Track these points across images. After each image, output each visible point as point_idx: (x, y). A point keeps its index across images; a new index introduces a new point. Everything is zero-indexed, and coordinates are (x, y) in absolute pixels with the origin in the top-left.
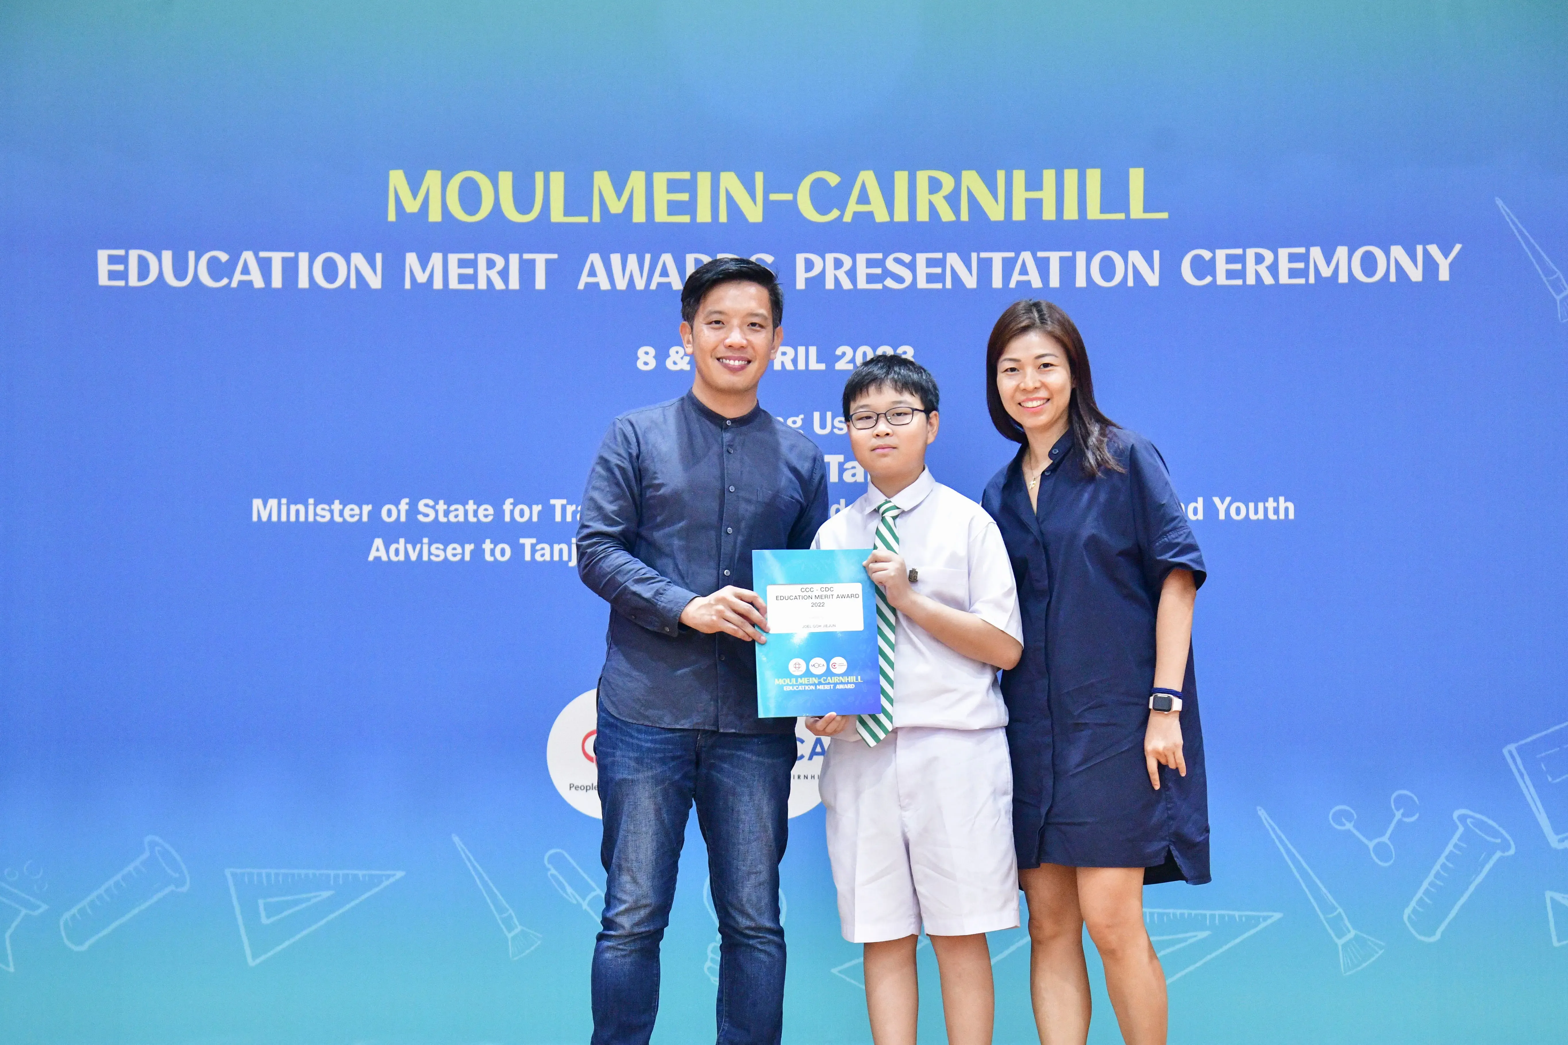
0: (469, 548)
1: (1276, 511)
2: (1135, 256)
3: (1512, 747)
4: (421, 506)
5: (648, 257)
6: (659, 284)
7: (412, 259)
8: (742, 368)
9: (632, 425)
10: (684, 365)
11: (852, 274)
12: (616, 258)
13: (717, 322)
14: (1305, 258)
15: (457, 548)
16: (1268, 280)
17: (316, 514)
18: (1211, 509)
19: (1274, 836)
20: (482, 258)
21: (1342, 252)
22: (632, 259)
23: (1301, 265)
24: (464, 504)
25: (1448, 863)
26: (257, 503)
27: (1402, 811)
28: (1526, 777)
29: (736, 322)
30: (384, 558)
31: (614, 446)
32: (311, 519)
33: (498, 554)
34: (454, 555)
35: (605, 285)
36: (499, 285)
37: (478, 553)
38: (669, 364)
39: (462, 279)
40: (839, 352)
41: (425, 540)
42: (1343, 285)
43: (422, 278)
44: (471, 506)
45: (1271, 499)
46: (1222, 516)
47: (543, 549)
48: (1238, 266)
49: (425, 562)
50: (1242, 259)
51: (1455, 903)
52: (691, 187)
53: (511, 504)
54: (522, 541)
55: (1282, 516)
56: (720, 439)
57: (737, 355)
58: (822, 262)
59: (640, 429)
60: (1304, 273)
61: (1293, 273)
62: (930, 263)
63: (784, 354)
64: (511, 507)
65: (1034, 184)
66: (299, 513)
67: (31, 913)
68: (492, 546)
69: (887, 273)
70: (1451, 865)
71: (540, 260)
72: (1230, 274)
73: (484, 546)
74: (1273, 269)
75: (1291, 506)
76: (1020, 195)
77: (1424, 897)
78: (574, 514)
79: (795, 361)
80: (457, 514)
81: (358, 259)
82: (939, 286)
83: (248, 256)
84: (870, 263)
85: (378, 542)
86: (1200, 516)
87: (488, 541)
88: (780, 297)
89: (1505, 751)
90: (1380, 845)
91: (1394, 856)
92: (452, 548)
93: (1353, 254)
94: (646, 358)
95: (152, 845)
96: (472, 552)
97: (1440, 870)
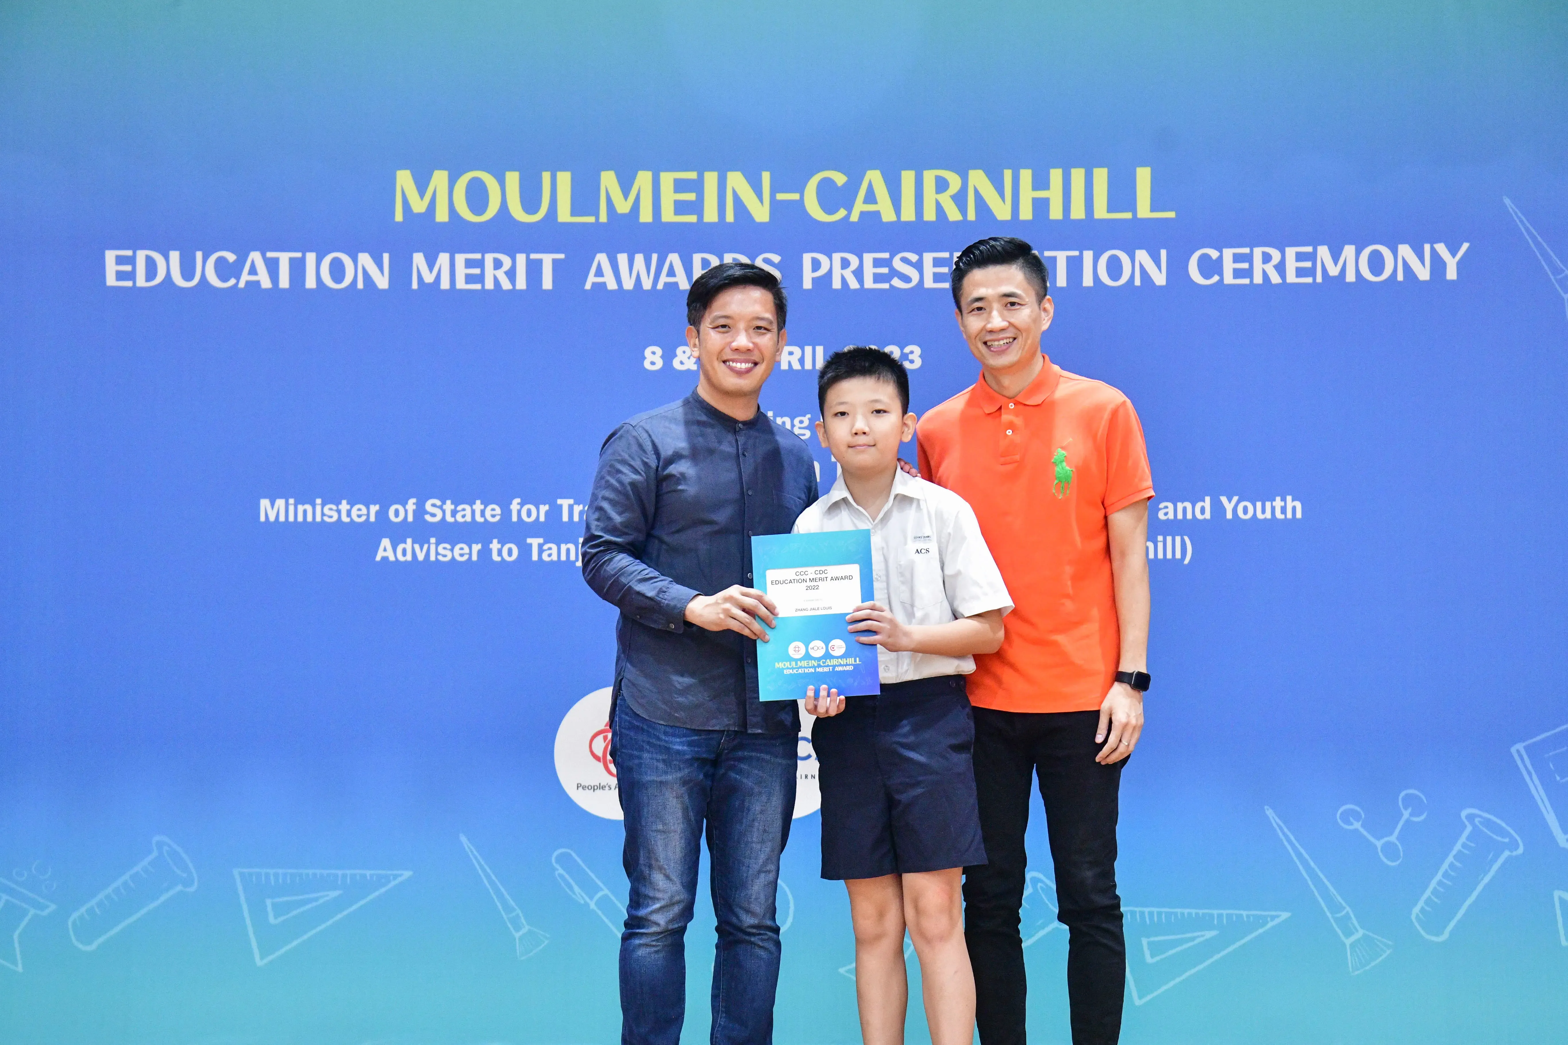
0: (476, 548)
1: (1284, 510)
2: (1142, 256)
3: (1520, 746)
4: (428, 506)
5: (655, 257)
6: (666, 284)
7: (419, 259)
8: (748, 371)
9: (647, 432)
10: (691, 365)
11: (859, 274)
12: (622, 258)
13: (724, 326)
14: (1312, 257)
15: (464, 548)
16: (1275, 279)
17: (323, 514)
18: (1218, 508)
19: (1280, 834)
20: (489, 258)
21: (1349, 251)
22: (639, 258)
23: (1308, 264)
24: (472, 503)
25: (1455, 862)
26: (265, 503)
27: (1410, 810)
28: (1535, 778)
29: (742, 325)
30: (392, 558)
32: (318, 519)
33: (505, 554)
34: (462, 555)
35: (612, 285)
36: (506, 285)
37: (485, 553)
38: (676, 364)
39: (469, 279)
41: (433, 540)
42: (1350, 284)
43: (429, 278)
44: (478, 506)
45: (1278, 499)
46: (1229, 515)
47: (550, 549)
48: (1245, 266)
49: (433, 562)
50: (1249, 258)
51: (1463, 903)
52: (697, 186)
53: (518, 504)
54: (529, 541)
55: (1289, 515)
57: (742, 357)
58: (830, 263)
60: (1311, 272)
61: (1300, 272)
62: (937, 262)
63: (791, 353)
64: (519, 507)
65: (1040, 182)
66: (306, 513)
67: (39, 912)
68: (499, 546)
69: (894, 273)
70: (1458, 864)
71: (547, 260)
72: (1237, 273)
73: (491, 546)
74: (1281, 268)
75: (1298, 505)
76: (1027, 195)
77: (1432, 897)
78: (581, 513)
79: (802, 361)
80: (465, 514)
81: (365, 259)
83: (255, 256)
84: (877, 263)
85: (386, 542)
86: (1208, 515)
87: (495, 541)
88: (784, 301)
89: (1513, 750)
90: (1388, 845)
91: (1402, 855)
92: (458, 549)
93: (1360, 253)
94: (653, 358)
95: (160, 845)
96: (479, 552)
97: (1448, 869)
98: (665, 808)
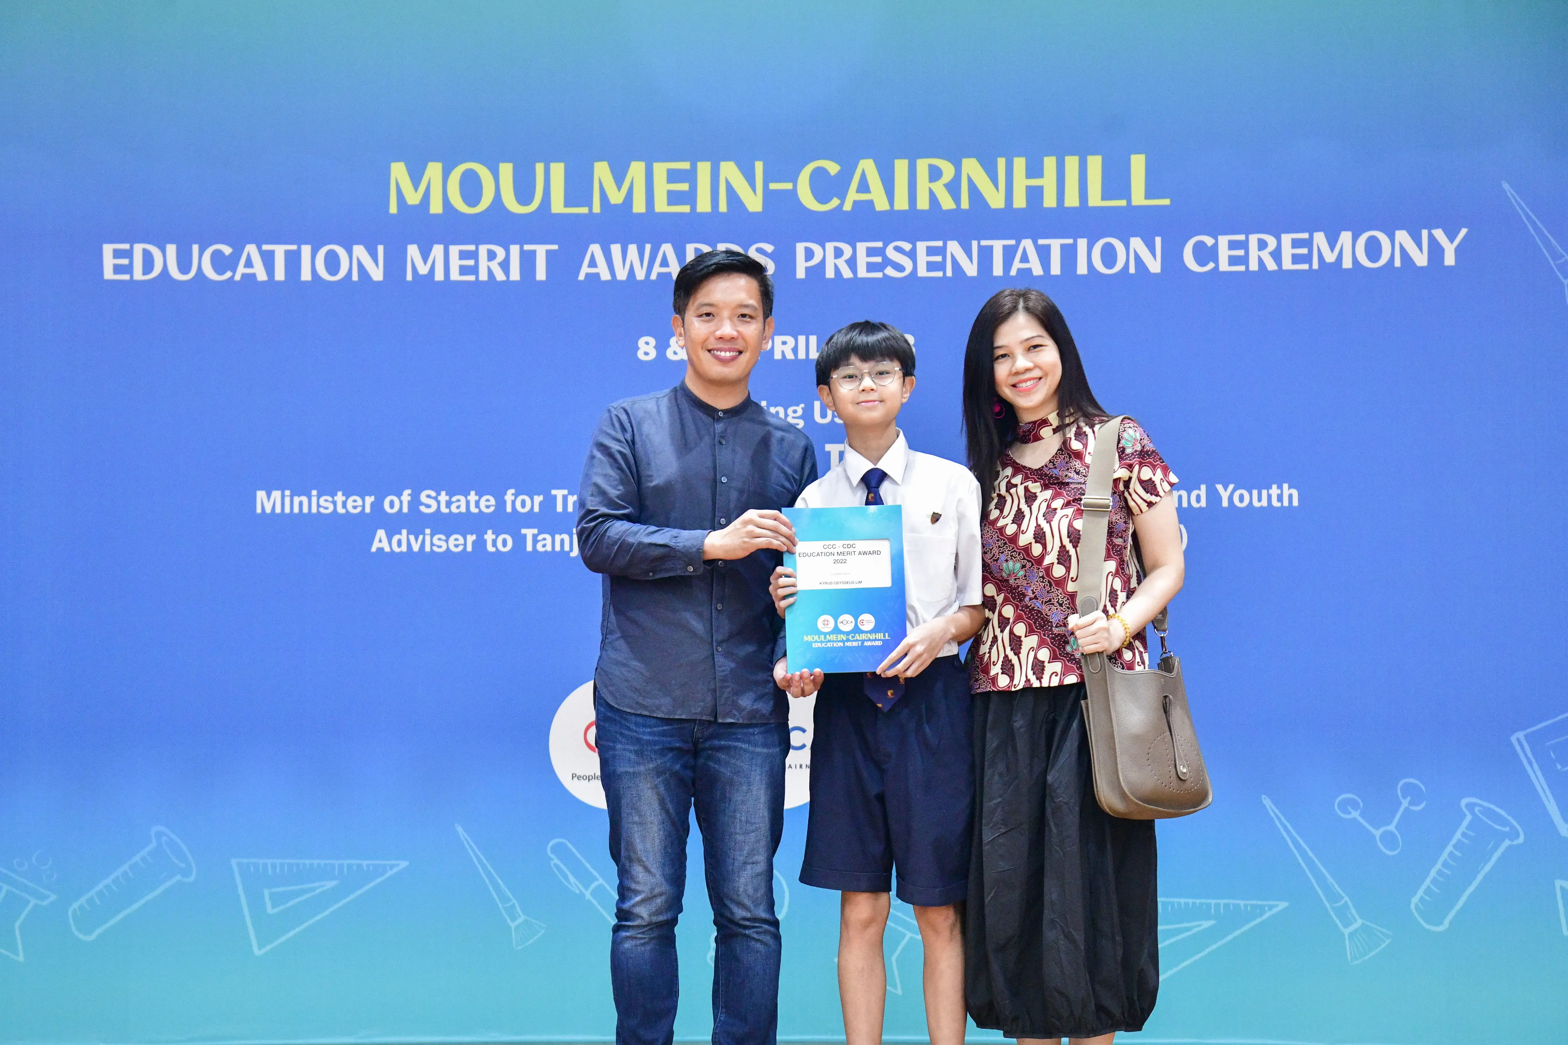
0: (471, 538)
1: (1280, 498)
2: (1136, 243)
3: (1521, 735)
4: (423, 497)
5: (648, 247)
6: (658, 274)
7: (413, 251)
8: (733, 359)
9: (627, 412)
11: (852, 263)
12: (616, 249)
13: (708, 315)
14: (1308, 243)
15: (459, 539)
16: (1271, 266)
17: (319, 506)
18: (1214, 497)
19: (1279, 825)
20: (483, 249)
21: (1346, 237)
22: (633, 249)
23: (1304, 251)
24: (466, 495)
25: (1455, 851)
26: (261, 495)
27: (1409, 798)
28: (1535, 765)
29: (726, 313)
30: (387, 549)
32: (314, 510)
33: (500, 545)
34: (456, 546)
35: (605, 276)
36: (500, 276)
37: (480, 543)
38: (670, 354)
39: (463, 270)
41: (428, 531)
42: (1347, 270)
43: (423, 270)
44: (473, 497)
45: (1274, 487)
46: (1225, 503)
47: (544, 539)
48: (1241, 253)
49: (428, 552)
50: (1244, 245)
51: (1464, 891)
52: (690, 176)
53: (513, 495)
54: (524, 531)
55: (1286, 503)
56: (712, 430)
57: (726, 346)
58: (823, 251)
59: (635, 420)
60: (1307, 259)
61: (1296, 259)
62: (931, 251)
63: (784, 343)
64: (513, 498)
65: (1034, 170)
66: (301, 504)
67: (40, 903)
68: (494, 537)
69: (887, 262)
70: (1458, 854)
71: (541, 251)
72: (1233, 261)
73: (486, 537)
74: (1277, 255)
75: (1295, 493)
76: (1021, 183)
77: (1432, 886)
79: (795, 350)
80: (459, 505)
81: (359, 251)
82: (940, 274)
83: (251, 249)
84: (870, 252)
85: (381, 533)
86: (1203, 503)
87: (490, 532)
88: (771, 289)
89: (1513, 739)
90: (1387, 834)
91: (1401, 845)
92: (454, 539)
93: (1357, 239)
94: (646, 348)
95: (159, 835)
96: (474, 543)
97: (1448, 859)
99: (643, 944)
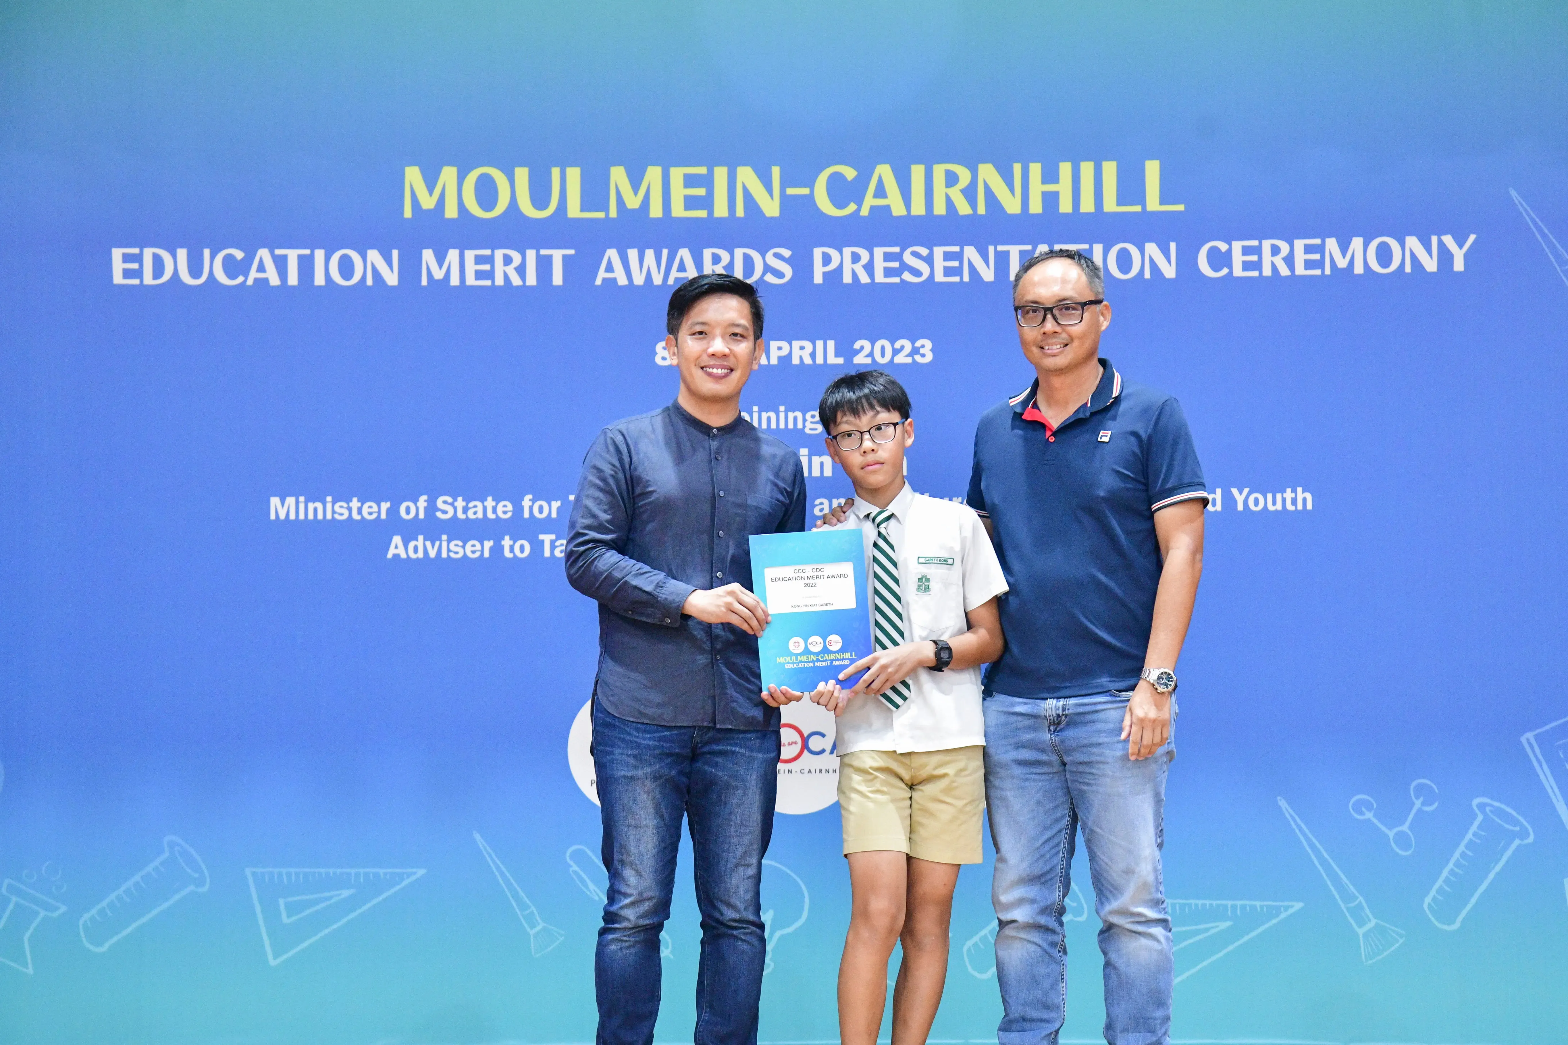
0: (488, 544)
1: (1294, 502)
2: (1152, 249)
3: (1530, 735)
4: (440, 503)
5: (665, 252)
7: (428, 256)
8: (725, 376)
9: (623, 435)
11: (869, 268)
12: (633, 254)
14: (1321, 249)
15: (476, 545)
16: (1284, 271)
17: (334, 512)
18: (1228, 500)
19: (1294, 826)
20: (499, 254)
21: (1357, 243)
22: (650, 254)
23: (1317, 257)
24: (483, 501)
25: (1467, 852)
26: (275, 501)
27: (1421, 799)
28: (1545, 766)
29: (718, 331)
30: (403, 555)
31: (607, 456)
32: (329, 516)
33: (517, 550)
34: (473, 552)
35: (622, 281)
36: (516, 281)
37: (497, 549)
39: (479, 275)
40: (857, 346)
41: (444, 537)
42: (1359, 275)
43: (439, 274)
44: (490, 503)
45: (1289, 490)
46: (1240, 507)
48: (1254, 258)
49: (444, 559)
50: (1258, 251)
51: (1476, 889)
52: (707, 181)
53: (530, 500)
54: (541, 537)
55: (1300, 507)
56: (708, 447)
57: (720, 363)
58: (840, 257)
59: (632, 440)
60: (1320, 264)
61: (1309, 264)
62: (947, 256)
63: (802, 348)
64: (530, 503)
65: (1050, 176)
66: (316, 511)
67: (50, 914)
68: (511, 543)
69: (905, 267)
70: (1470, 854)
71: (557, 256)
72: (1246, 266)
73: (503, 543)
74: (1289, 261)
75: (1309, 496)
76: (1037, 188)
77: (1444, 886)
79: (813, 355)
80: (476, 510)
81: (374, 255)
82: (956, 279)
83: (263, 253)
84: (888, 257)
85: (397, 540)
86: (1219, 507)
87: (507, 538)
89: (1523, 740)
90: (1400, 834)
91: (1413, 845)
92: (471, 545)
93: (1368, 245)
95: (171, 845)
96: (491, 549)
97: (1459, 858)
98: (636, 803)
99: (629, 947)
